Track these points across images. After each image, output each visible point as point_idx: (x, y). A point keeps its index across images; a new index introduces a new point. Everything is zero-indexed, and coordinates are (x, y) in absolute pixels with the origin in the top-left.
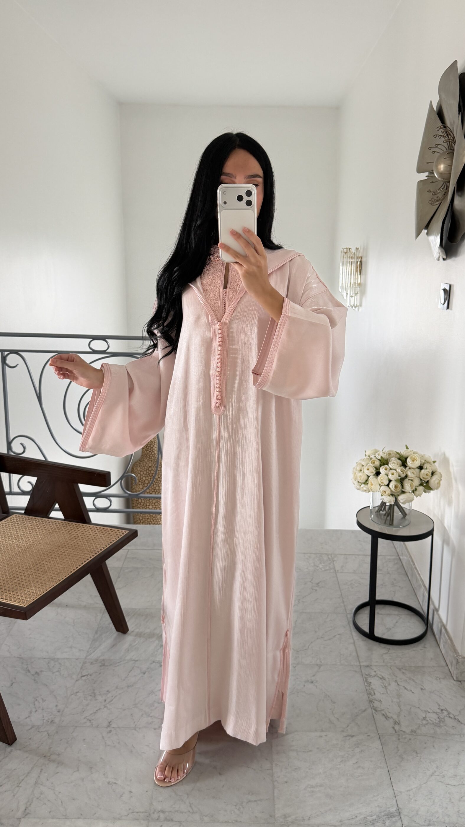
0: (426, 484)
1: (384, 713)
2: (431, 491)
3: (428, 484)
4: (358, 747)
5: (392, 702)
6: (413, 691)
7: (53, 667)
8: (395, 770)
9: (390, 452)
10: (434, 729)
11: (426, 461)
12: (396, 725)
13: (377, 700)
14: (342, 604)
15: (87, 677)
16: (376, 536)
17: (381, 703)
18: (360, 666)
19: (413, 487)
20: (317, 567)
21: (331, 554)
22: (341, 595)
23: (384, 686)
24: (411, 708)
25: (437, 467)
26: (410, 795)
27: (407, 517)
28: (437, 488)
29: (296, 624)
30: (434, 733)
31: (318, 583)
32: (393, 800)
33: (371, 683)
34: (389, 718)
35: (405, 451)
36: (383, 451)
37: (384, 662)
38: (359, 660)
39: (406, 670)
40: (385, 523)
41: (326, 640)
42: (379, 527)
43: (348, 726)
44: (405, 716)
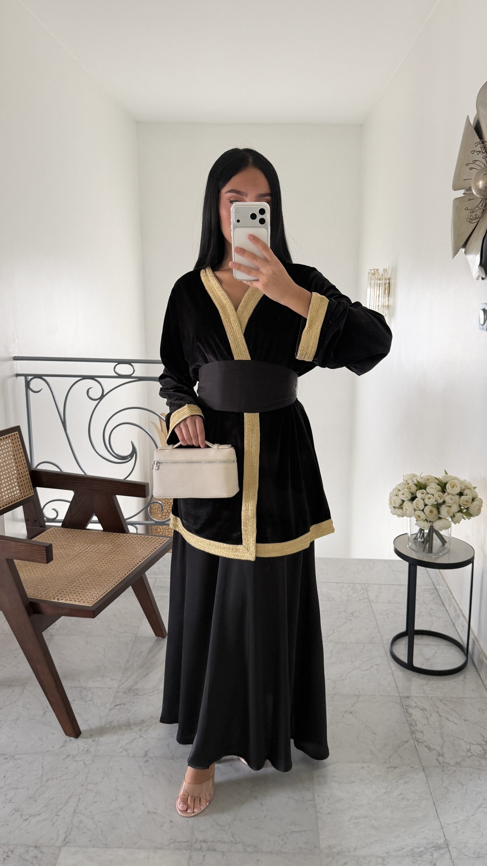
0: (466, 510)
1: (427, 745)
2: (471, 518)
3: (468, 510)
4: (402, 779)
5: (435, 733)
6: (456, 722)
7: (86, 695)
8: (441, 802)
9: (427, 477)
10: (479, 761)
11: (466, 486)
12: (440, 757)
13: (419, 732)
14: (378, 635)
15: (121, 706)
16: (414, 564)
17: (424, 734)
18: (400, 697)
19: (450, 513)
20: (351, 596)
21: (364, 584)
22: (377, 624)
23: (426, 717)
24: (454, 740)
25: (478, 493)
26: (457, 827)
27: (446, 544)
28: (477, 515)
29: (331, 654)
30: (480, 765)
31: (352, 613)
32: (441, 831)
33: (411, 713)
34: (432, 749)
35: (444, 476)
36: (420, 476)
37: (424, 693)
38: (398, 690)
39: (447, 701)
40: (424, 551)
41: (363, 671)
42: (418, 555)
43: (390, 758)
44: (448, 748)
